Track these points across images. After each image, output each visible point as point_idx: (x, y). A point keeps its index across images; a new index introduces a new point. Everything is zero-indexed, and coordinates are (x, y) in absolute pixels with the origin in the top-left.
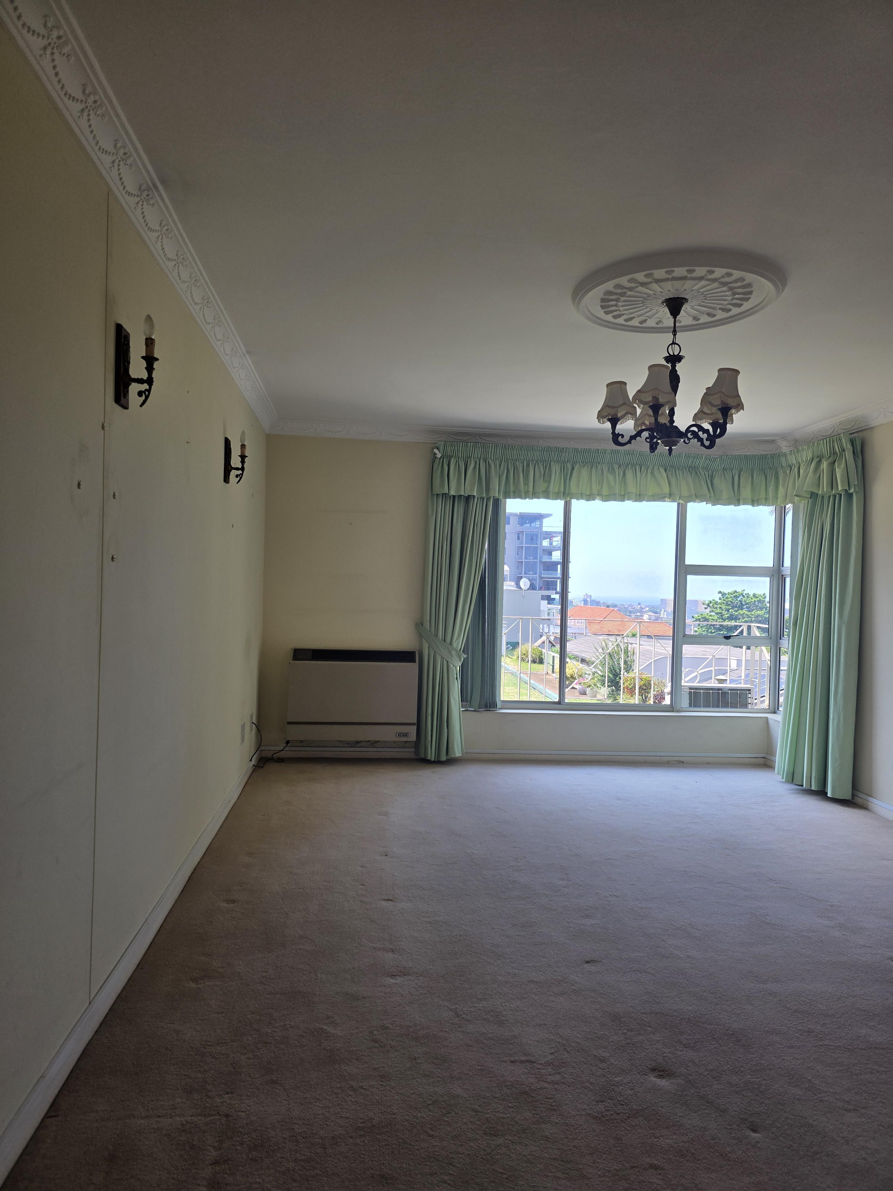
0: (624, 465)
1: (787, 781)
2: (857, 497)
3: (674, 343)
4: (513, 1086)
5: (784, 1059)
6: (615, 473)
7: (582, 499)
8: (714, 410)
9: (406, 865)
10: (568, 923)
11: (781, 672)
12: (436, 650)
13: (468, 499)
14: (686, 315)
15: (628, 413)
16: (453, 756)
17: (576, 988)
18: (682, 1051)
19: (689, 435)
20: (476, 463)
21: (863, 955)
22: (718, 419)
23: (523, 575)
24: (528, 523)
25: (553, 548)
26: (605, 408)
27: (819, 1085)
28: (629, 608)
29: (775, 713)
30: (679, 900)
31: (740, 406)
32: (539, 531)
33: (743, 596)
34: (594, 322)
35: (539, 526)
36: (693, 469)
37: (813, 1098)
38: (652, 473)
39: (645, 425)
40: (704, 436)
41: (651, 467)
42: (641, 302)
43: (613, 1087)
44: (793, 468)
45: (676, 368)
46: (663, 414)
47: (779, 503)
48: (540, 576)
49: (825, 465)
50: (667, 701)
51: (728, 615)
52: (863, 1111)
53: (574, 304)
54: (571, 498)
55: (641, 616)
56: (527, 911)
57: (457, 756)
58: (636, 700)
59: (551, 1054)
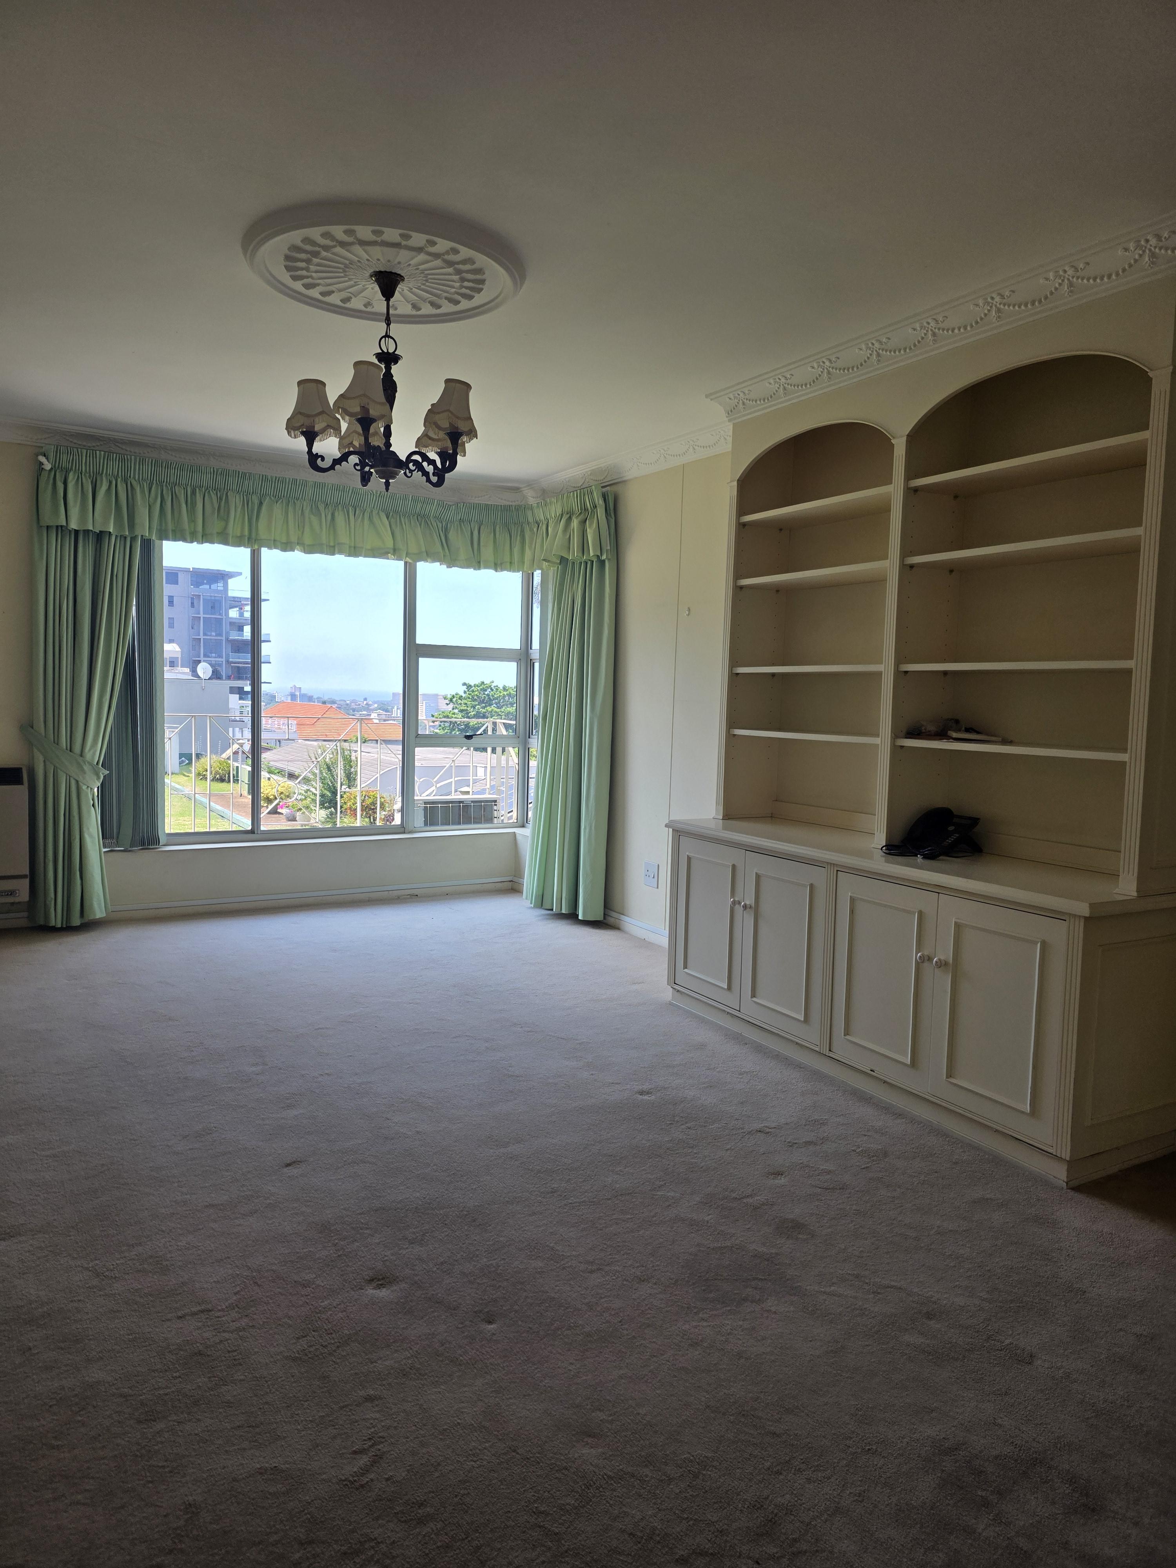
0: (332, 506)
1: (535, 907)
2: (609, 565)
3: (387, 336)
4: (181, 1350)
5: (525, 1230)
6: (321, 514)
7: (276, 548)
8: (442, 435)
9: (15, 1080)
10: (263, 1119)
11: (530, 780)
12: (57, 765)
13: (100, 537)
14: (403, 300)
15: (329, 427)
16: (91, 917)
17: (272, 1201)
18: (407, 1248)
19: (411, 465)
20: (110, 482)
21: (611, 1093)
22: (447, 448)
23: (202, 658)
24: (206, 584)
25: (244, 621)
26: (296, 414)
27: (563, 1251)
28: (353, 704)
29: (523, 826)
30: (409, 1066)
31: (472, 433)
32: (224, 596)
33: (492, 690)
34: (281, 292)
35: (222, 588)
36: (422, 518)
37: (555, 1267)
38: (370, 519)
39: (354, 446)
40: (430, 469)
41: (369, 510)
42: (341, 271)
43: (319, 1315)
44: (540, 525)
45: (392, 371)
46: (376, 433)
47: (525, 569)
48: (228, 662)
49: (575, 523)
50: (397, 820)
51: (474, 713)
52: (607, 1268)
53: (245, 254)
54: (261, 546)
55: (368, 715)
56: (204, 1114)
57: (97, 917)
58: (359, 822)
59: (236, 1294)
